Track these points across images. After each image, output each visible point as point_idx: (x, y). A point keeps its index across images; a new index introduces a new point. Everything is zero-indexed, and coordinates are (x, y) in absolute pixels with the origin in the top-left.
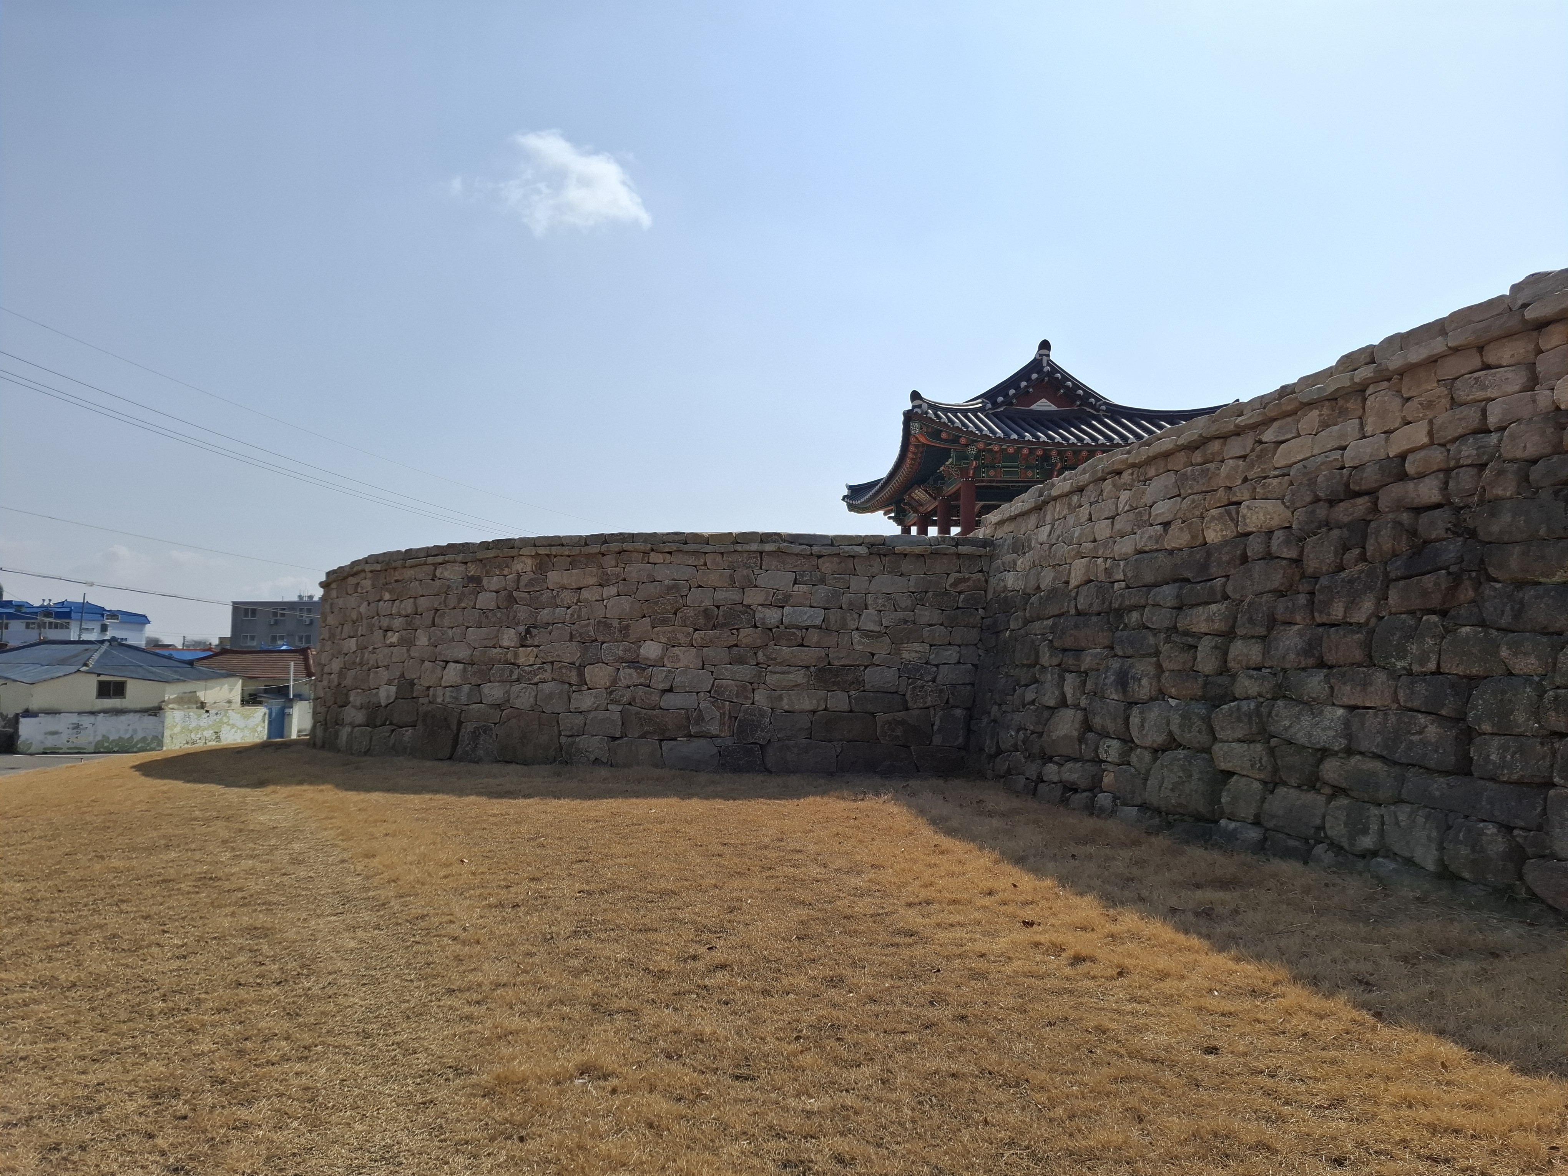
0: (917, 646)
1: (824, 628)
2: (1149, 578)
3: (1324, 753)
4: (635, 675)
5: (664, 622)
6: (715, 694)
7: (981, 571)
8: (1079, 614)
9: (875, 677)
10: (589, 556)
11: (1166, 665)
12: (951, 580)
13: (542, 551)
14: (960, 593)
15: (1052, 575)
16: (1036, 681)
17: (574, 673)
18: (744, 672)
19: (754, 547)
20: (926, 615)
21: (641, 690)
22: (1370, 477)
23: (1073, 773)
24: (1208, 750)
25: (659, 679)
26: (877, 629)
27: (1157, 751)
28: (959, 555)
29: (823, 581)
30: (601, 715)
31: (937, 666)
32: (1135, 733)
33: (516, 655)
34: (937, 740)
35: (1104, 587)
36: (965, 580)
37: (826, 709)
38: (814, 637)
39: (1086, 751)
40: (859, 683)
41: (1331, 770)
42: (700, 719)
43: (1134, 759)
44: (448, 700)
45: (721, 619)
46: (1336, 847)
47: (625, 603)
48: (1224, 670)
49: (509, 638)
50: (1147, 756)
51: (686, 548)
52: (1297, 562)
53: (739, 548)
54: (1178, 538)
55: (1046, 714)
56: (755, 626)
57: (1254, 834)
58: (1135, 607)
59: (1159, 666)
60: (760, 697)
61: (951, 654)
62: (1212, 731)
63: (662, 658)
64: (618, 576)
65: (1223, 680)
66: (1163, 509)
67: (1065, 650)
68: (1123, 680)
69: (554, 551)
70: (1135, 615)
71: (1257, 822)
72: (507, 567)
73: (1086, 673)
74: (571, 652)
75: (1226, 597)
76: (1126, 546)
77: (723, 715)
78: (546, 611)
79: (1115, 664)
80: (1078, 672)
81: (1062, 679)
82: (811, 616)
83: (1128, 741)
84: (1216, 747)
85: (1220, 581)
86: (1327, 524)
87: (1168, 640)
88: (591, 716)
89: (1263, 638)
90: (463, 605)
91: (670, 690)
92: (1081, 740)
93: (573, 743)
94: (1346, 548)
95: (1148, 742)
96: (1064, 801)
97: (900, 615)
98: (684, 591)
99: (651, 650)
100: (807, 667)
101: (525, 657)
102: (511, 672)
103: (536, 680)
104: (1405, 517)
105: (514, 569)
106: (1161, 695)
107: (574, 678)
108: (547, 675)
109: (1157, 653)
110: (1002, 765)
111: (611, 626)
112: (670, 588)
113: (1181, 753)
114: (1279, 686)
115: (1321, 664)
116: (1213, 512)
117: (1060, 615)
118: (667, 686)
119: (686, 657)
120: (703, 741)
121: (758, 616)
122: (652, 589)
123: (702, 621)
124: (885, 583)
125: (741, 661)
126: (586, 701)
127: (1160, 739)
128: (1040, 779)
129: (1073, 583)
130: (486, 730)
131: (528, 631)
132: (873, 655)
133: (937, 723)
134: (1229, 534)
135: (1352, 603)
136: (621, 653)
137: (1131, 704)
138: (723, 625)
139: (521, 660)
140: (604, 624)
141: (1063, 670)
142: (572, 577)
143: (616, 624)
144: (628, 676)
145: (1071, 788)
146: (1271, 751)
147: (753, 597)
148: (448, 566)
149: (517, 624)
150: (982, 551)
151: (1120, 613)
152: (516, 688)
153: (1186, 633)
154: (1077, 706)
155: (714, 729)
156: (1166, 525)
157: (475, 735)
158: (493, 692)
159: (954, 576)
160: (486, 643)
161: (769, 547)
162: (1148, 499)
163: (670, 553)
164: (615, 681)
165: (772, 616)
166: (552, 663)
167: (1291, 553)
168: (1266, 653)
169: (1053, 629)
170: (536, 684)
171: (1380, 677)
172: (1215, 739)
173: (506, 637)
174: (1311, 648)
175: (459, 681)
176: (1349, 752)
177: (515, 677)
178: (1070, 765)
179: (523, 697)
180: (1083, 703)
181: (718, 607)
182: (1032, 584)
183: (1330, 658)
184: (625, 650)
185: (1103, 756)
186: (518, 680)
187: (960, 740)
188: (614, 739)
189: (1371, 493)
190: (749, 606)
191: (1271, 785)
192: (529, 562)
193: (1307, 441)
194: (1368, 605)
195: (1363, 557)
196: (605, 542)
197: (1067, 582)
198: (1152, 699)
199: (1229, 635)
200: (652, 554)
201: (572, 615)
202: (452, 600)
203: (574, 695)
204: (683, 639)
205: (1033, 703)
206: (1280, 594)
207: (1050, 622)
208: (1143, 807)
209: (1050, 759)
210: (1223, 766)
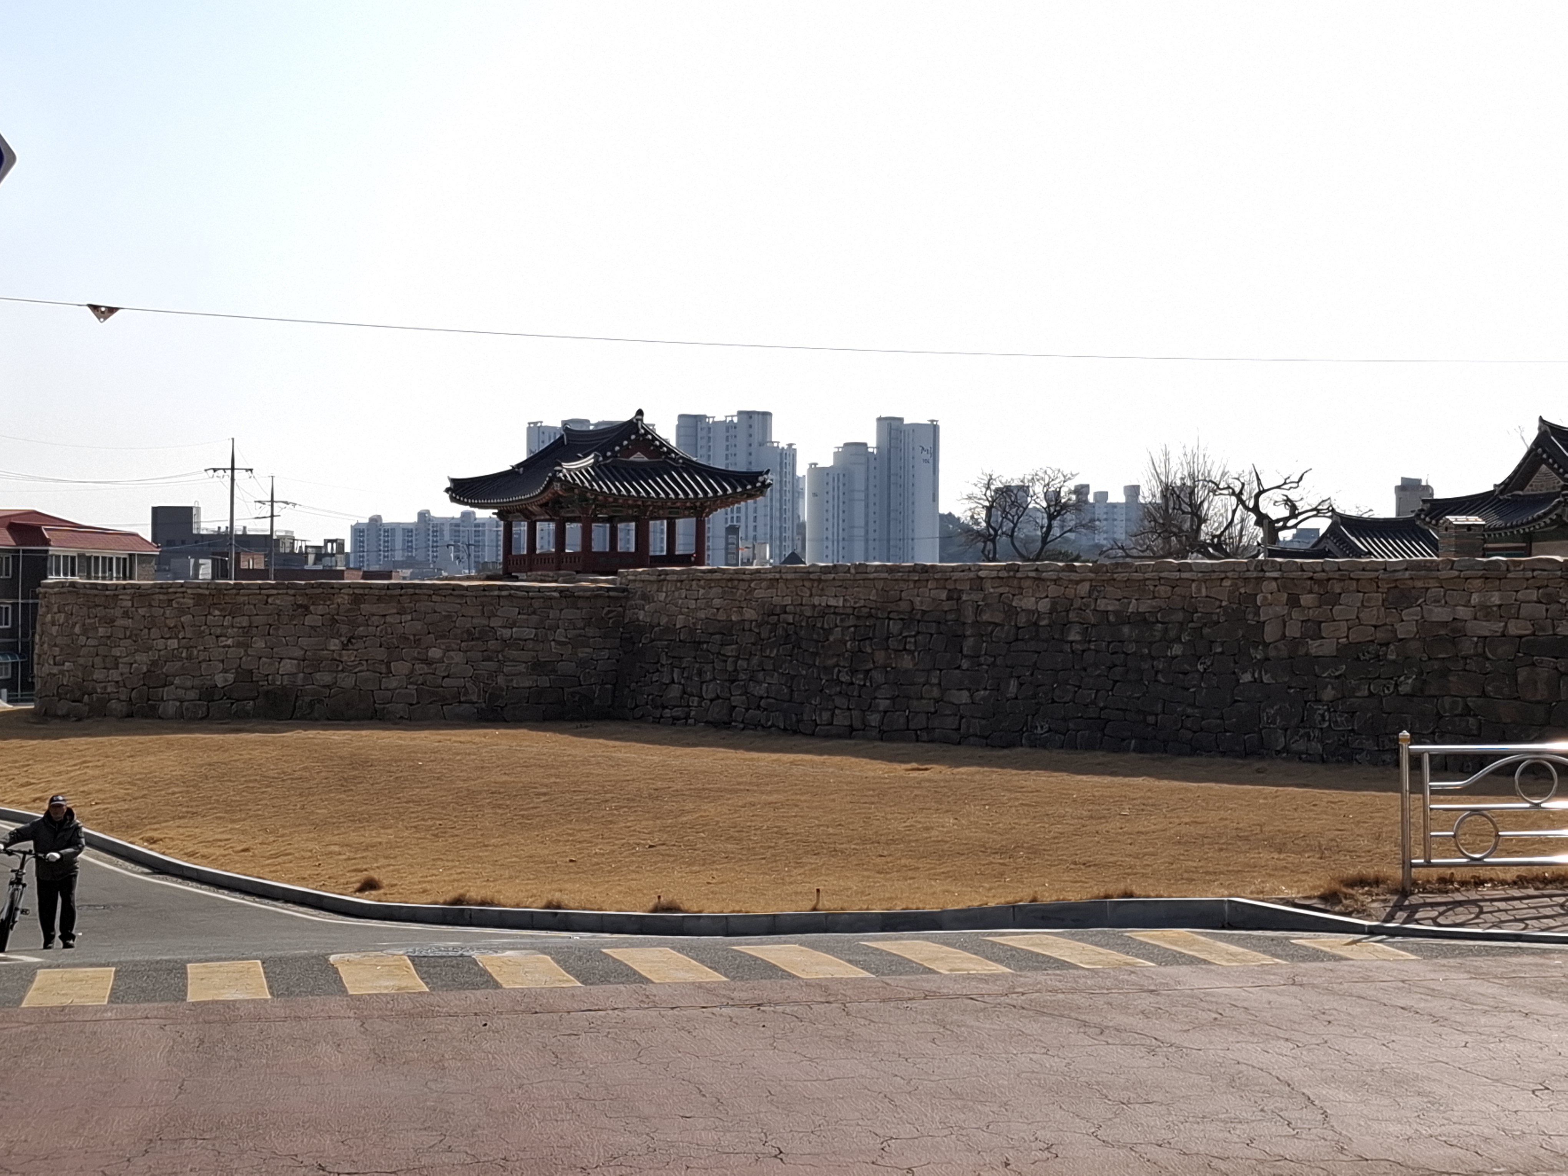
0: (587, 650)
1: (535, 640)
2: (711, 631)
3: (762, 698)
4: (426, 667)
5: (443, 637)
6: (475, 679)
7: (621, 606)
8: (680, 641)
9: (562, 667)
10: (391, 596)
11: (716, 667)
12: (605, 612)
13: (356, 591)
14: (610, 618)
15: (666, 619)
16: (658, 671)
17: (384, 667)
18: (492, 665)
19: (496, 593)
20: (590, 631)
21: (430, 677)
22: (778, 610)
23: (677, 712)
24: (729, 699)
25: (441, 670)
26: (564, 640)
27: (712, 700)
28: (609, 597)
29: (534, 613)
30: (403, 691)
31: (597, 661)
32: (704, 694)
33: (340, 655)
34: (597, 702)
35: (692, 631)
36: (612, 611)
37: (537, 686)
38: (530, 644)
39: (683, 703)
40: (554, 671)
41: (763, 703)
42: (466, 693)
43: (703, 704)
44: (285, 683)
45: (477, 635)
46: (763, 726)
47: (418, 626)
48: (735, 670)
49: (334, 644)
50: (709, 703)
51: (455, 593)
52: (759, 634)
53: (487, 593)
54: (722, 616)
55: (664, 687)
56: (497, 639)
57: (742, 726)
58: (705, 642)
59: (714, 668)
60: (501, 679)
61: (605, 654)
62: (731, 693)
63: (442, 658)
64: (411, 608)
65: (735, 673)
66: (717, 602)
67: (674, 657)
68: (700, 673)
69: (366, 591)
70: (705, 646)
71: (742, 722)
72: (330, 600)
73: (684, 668)
74: (381, 654)
75: (737, 643)
76: (702, 615)
77: (479, 690)
78: (361, 628)
79: (697, 665)
80: (680, 668)
81: (673, 671)
82: (530, 633)
83: (701, 697)
84: (732, 698)
85: (735, 637)
86: (768, 623)
87: (717, 657)
88: (397, 691)
89: (748, 659)
90: (294, 622)
91: (448, 676)
92: (682, 697)
93: (384, 708)
94: (771, 632)
95: (709, 697)
96: (674, 724)
97: (577, 632)
98: (454, 619)
99: (435, 653)
100: (526, 663)
101: (347, 656)
102: (338, 666)
103: (356, 670)
104: (785, 625)
105: (335, 601)
106: (715, 679)
107: (384, 669)
108: (365, 668)
109: (713, 662)
110: (638, 713)
111: (408, 639)
112: (446, 617)
113: (721, 701)
114: (752, 676)
115: (763, 670)
116: (735, 609)
117: (671, 640)
118: (446, 674)
119: (458, 657)
120: (467, 705)
121: (498, 633)
122: (436, 617)
123: (465, 636)
124: (569, 613)
125: (489, 659)
126: (393, 683)
127: (713, 696)
128: (661, 717)
129: (678, 626)
130: (320, 701)
131: (349, 641)
132: (562, 655)
133: (597, 692)
134: (739, 618)
135: (771, 652)
136: (416, 655)
137: (703, 682)
138: (478, 639)
139: (345, 659)
140: (404, 638)
141: (673, 667)
142: (381, 608)
143: (412, 637)
144: (420, 668)
145: (676, 719)
146: (748, 698)
147: (495, 623)
148: (279, 597)
149: (341, 636)
150: (621, 595)
151: (699, 643)
152: (341, 675)
153: (724, 655)
154: (680, 683)
155: (474, 698)
156: (718, 609)
157: (311, 705)
158: (324, 678)
159: (607, 609)
160: (316, 647)
161: (504, 593)
162: (711, 596)
163: (445, 596)
164: (413, 670)
165: (507, 633)
166: (367, 660)
167: (757, 630)
168: (748, 664)
169: (668, 647)
170: (356, 673)
171: (776, 674)
172: (732, 695)
173: (332, 643)
174: (761, 664)
175: (295, 671)
176: (768, 697)
177: (340, 668)
178: (676, 709)
179: (347, 681)
180: (683, 681)
181: (474, 628)
182: (656, 621)
183: (765, 668)
184: (418, 653)
185: (691, 704)
186: (342, 671)
187: (610, 702)
188: (411, 705)
189: (778, 615)
190: (493, 628)
191: (747, 710)
192: (346, 597)
193: (763, 591)
194: (775, 651)
195: (775, 636)
196: (402, 588)
197: (675, 625)
198: (711, 681)
199: (738, 658)
200: (434, 596)
201: (381, 632)
202: (285, 619)
203: (384, 680)
204: (454, 646)
205: (657, 681)
206: (753, 644)
207: (666, 643)
208: (706, 722)
209: (667, 707)
210: (734, 704)
